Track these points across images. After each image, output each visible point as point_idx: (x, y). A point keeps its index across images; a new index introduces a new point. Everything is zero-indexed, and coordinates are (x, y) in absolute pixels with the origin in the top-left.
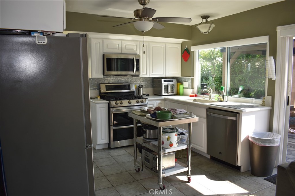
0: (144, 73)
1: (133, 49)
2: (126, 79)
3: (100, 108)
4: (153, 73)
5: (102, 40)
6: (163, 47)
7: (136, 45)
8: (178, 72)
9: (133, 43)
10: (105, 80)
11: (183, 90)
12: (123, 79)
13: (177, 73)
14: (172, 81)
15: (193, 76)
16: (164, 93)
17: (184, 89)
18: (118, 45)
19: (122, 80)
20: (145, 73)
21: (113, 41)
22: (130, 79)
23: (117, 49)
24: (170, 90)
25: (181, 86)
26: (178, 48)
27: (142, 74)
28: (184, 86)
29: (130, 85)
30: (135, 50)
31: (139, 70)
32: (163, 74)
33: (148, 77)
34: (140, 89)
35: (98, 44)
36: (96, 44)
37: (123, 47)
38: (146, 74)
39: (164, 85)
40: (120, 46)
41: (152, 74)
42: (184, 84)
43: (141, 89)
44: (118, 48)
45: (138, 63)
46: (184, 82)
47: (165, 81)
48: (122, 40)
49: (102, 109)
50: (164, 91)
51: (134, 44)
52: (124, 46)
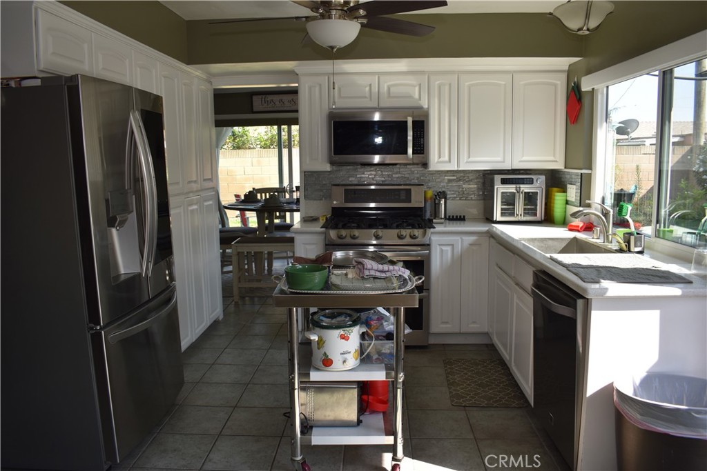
0: (441, 159)
1: (411, 97)
2: (407, 176)
3: (304, 244)
4: (471, 159)
5: (327, 78)
6: (505, 85)
7: (420, 85)
8: (554, 156)
9: (410, 80)
10: (349, 177)
11: (566, 208)
12: (397, 176)
13: (552, 158)
14: (531, 182)
15: (591, 169)
16: (503, 214)
17: (568, 206)
18: (367, 89)
19: (394, 176)
20: (446, 158)
21: (356, 78)
22: (418, 176)
23: (366, 97)
24: (520, 206)
25: (559, 198)
26: (555, 85)
27: (438, 162)
28: (568, 199)
29: (410, 190)
30: (417, 96)
31: (423, 150)
32: (504, 162)
33: (456, 169)
34: (439, 203)
35: (317, 89)
36: (310, 88)
37: (381, 91)
38: (450, 161)
39: (502, 193)
40: (375, 89)
41: (467, 162)
42: (569, 190)
43: (443, 202)
44: (367, 95)
45: (421, 131)
46: (569, 186)
47: (504, 182)
48: (379, 74)
49: (308, 247)
50: (502, 209)
51: (414, 83)
52: (384, 89)
